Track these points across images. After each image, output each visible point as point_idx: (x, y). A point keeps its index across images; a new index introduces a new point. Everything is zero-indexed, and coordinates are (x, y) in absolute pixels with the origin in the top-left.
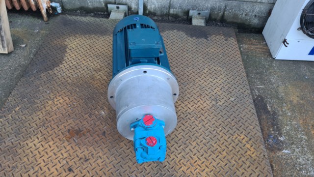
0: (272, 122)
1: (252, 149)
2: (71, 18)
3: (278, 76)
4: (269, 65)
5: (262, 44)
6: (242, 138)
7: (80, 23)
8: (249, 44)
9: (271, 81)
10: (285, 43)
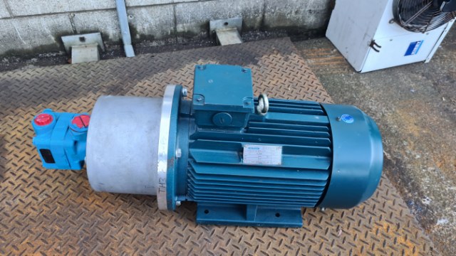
0: (401, 176)
1: (409, 244)
2: (6, 75)
3: (376, 99)
4: (356, 85)
5: (332, 52)
6: (385, 227)
7: (17, 84)
8: (315, 57)
9: (370, 109)
10: (374, 46)
